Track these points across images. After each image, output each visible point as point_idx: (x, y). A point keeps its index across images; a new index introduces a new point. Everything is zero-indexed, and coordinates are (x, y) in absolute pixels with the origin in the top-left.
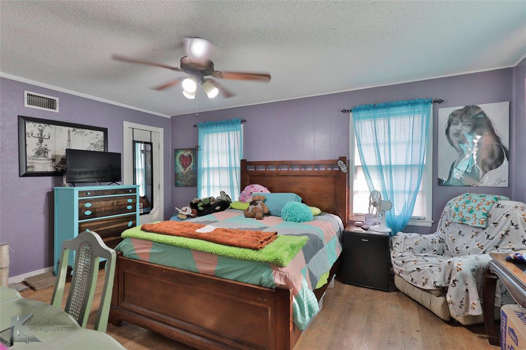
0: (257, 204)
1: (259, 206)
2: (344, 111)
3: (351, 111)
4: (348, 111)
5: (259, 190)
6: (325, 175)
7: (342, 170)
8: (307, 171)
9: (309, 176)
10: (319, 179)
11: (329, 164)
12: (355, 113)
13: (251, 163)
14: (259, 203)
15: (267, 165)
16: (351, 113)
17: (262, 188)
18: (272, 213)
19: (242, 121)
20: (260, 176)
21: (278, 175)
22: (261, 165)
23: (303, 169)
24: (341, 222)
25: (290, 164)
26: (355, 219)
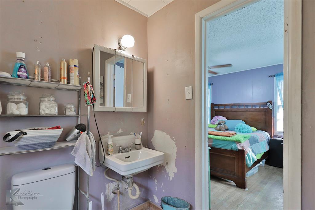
0: (221, 125)
1: (223, 125)
2: (271, 76)
3: (275, 76)
4: (273, 76)
5: (221, 118)
6: (259, 111)
7: (270, 108)
8: (249, 109)
9: (249, 111)
10: (255, 113)
11: (261, 105)
12: (278, 77)
13: (216, 105)
14: (223, 124)
15: (225, 106)
16: (275, 77)
17: (223, 118)
18: (229, 129)
19: (211, 84)
20: (221, 111)
21: (232, 111)
22: (222, 106)
23: (246, 108)
24: (269, 135)
25: (239, 105)
26: (277, 134)
